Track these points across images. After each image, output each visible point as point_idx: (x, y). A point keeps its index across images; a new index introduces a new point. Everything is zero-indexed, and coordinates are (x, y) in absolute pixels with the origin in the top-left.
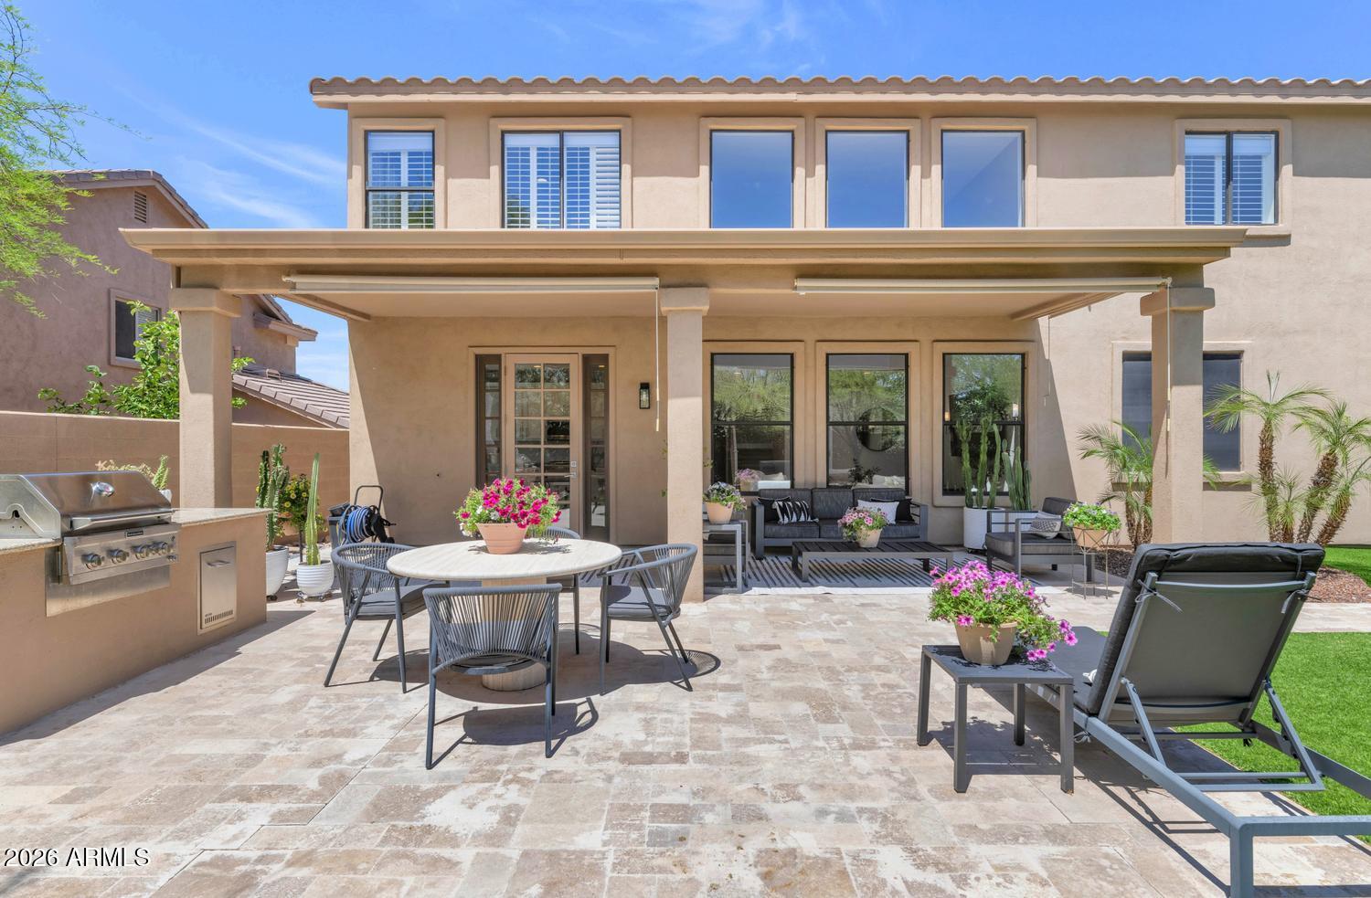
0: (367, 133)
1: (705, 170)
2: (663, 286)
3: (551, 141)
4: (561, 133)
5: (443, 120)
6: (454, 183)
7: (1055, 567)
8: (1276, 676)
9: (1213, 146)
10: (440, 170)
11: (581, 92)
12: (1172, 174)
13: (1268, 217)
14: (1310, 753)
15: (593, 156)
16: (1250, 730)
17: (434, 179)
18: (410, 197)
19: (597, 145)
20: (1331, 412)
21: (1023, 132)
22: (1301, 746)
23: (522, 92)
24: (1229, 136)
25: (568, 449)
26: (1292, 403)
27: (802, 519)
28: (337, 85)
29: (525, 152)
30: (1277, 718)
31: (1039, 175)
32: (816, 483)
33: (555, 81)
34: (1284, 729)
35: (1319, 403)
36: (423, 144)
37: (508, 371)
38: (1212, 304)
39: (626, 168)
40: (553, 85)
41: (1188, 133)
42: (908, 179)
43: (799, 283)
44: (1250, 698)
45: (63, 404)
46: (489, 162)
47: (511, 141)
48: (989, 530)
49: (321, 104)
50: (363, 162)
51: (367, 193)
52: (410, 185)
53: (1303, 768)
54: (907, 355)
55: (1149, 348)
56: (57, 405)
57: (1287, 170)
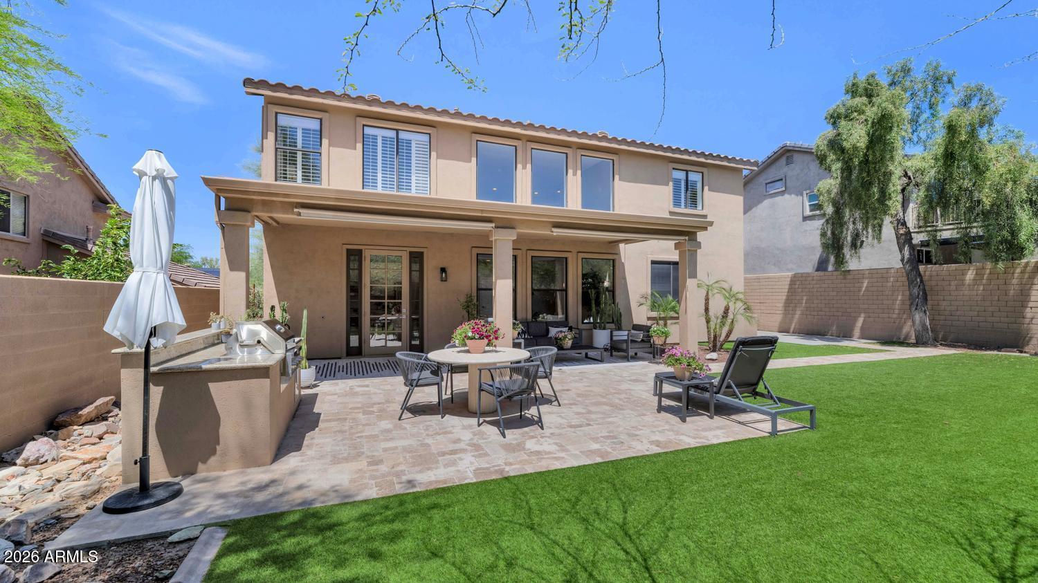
0: (277, 113)
1: (474, 160)
2: (497, 227)
3: (392, 134)
4: (397, 131)
5: (327, 114)
6: (334, 150)
7: (636, 354)
8: (764, 376)
9: (680, 175)
10: (325, 142)
11: (412, 112)
12: (668, 185)
13: (700, 207)
14: (777, 397)
15: (413, 145)
16: (755, 394)
17: (321, 145)
18: (303, 154)
19: (417, 140)
20: (728, 288)
21: (613, 160)
22: (774, 396)
23: (379, 106)
24: (687, 171)
25: (401, 303)
26: (716, 285)
27: (526, 337)
28: (263, 84)
29: (375, 137)
30: (766, 388)
31: (620, 180)
32: (527, 319)
33: (399, 104)
34: (769, 392)
35: (726, 286)
36: (314, 125)
37: (367, 259)
38: (700, 248)
39: (434, 154)
40: (397, 105)
41: (674, 169)
42: (567, 174)
43: (555, 230)
44: (757, 384)
45: (24, 270)
46: (356, 140)
47: (368, 131)
48: (611, 339)
49: (248, 93)
50: (274, 131)
51: (276, 149)
52: (303, 147)
53: (774, 401)
54: (566, 258)
55: (678, 260)
56: (19, 270)
57: (706, 188)
